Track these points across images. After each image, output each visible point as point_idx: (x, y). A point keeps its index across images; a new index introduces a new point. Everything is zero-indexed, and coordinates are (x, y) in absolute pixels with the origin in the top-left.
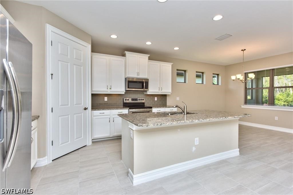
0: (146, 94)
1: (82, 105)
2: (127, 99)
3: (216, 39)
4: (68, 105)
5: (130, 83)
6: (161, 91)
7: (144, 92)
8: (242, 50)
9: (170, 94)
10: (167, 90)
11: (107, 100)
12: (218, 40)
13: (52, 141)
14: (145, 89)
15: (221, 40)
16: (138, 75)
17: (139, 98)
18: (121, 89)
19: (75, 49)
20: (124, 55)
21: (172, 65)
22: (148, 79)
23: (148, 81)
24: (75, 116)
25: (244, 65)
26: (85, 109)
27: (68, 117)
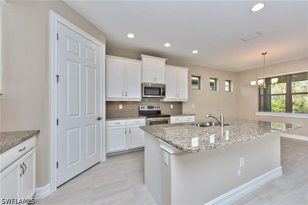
0: (163, 101)
1: (95, 114)
2: (143, 107)
3: (242, 39)
4: (78, 115)
5: (147, 89)
6: (178, 98)
7: (160, 99)
8: (263, 54)
9: (186, 101)
10: (183, 97)
11: (122, 108)
12: (243, 40)
13: (57, 163)
14: (162, 95)
15: (246, 41)
16: (155, 81)
17: (155, 106)
18: (137, 96)
19: (88, 47)
20: (140, 59)
21: (188, 70)
22: (165, 85)
23: (165, 87)
24: (87, 127)
25: (265, 70)
26: (99, 119)
27: (79, 129)
